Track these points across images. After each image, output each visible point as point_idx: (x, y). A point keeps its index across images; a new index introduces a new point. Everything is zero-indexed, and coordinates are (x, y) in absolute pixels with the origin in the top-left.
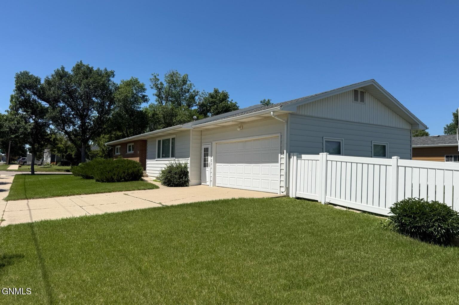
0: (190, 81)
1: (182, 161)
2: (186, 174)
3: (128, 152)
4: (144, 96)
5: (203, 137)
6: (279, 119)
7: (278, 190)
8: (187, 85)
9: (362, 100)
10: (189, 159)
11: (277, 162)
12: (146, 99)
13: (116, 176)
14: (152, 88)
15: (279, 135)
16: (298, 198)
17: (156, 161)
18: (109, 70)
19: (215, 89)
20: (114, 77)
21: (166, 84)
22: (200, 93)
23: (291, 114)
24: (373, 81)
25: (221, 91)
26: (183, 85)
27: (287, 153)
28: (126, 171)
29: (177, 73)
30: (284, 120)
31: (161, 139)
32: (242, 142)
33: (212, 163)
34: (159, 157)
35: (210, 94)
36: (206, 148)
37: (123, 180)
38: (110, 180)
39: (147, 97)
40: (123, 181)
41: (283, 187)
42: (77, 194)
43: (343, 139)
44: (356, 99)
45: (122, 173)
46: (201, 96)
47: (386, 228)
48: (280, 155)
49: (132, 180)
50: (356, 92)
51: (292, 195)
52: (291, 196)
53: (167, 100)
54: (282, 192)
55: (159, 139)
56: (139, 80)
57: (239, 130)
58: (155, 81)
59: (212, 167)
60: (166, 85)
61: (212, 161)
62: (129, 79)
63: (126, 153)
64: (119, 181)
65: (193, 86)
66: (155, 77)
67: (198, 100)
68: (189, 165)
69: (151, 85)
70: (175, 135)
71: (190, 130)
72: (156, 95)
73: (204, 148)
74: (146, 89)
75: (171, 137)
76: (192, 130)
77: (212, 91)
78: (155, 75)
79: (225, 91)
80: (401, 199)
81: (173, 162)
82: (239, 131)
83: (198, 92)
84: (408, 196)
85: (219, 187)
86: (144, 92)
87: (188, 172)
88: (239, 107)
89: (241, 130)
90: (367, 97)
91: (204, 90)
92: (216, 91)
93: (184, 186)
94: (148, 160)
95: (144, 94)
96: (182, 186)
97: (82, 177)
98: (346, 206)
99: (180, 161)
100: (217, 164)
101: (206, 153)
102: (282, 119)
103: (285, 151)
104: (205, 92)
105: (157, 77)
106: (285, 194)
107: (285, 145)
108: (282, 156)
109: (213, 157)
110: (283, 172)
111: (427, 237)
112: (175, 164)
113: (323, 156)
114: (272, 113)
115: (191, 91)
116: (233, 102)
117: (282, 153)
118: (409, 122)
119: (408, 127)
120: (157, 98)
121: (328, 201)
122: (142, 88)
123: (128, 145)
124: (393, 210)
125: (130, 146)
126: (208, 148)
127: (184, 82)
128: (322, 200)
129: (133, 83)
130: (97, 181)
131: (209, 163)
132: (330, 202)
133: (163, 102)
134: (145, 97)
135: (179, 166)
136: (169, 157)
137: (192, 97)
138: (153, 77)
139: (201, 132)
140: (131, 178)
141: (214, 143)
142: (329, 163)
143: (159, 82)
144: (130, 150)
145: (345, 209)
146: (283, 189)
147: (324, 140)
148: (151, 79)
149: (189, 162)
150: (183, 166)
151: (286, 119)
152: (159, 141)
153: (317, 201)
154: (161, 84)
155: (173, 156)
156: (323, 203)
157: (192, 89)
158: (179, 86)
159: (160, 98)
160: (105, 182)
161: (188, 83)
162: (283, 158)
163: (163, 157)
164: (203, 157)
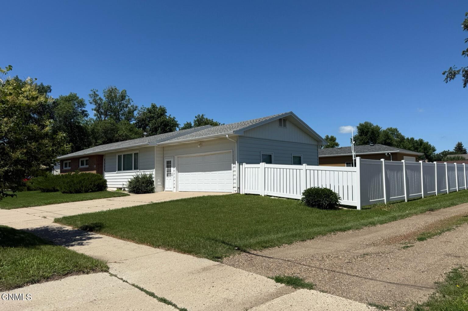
0: (129, 97)
1: (148, 172)
2: (152, 183)
3: (81, 167)
4: (83, 111)
5: (165, 152)
6: (231, 140)
7: (232, 190)
8: (125, 101)
9: (285, 126)
10: (154, 170)
11: (231, 170)
12: (86, 114)
13: (84, 187)
14: (91, 103)
15: (232, 151)
16: (246, 194)
17: (117, 173)
18: (45, 85)
19: (152, 104)
20: (50, 92)
21: (106, 99)
22: (139, 109)
23: (240, 136)
24: (291, 113)
25: (158, 106)
26: (122, 100)
27: (237, 163)
28: (93, 183)
29: (116, 89)
30: (235, 141)
31: (122, 154)
32: (202, 156)
33: (175, 173)
34: (119, 169)
35: (148, 109)
36: (169, 161)
37: (90, 190)
38: (78, 192)
39: (87, 112)
40: (91, 192)
41: (235, 187)
42: (66, 202)
43: (273, 153)
44: (281, 125)
45: (89, 185)
46: (140, 111)
47: (300, 204)
48: (232, 164)
49: (98, 191)
50: (280, 120)
51: (243, 192)
52: (241, 193)
53: (106, 115)
54: (235, 191)
55: (120, 154)
56: (77, 96)
57: (199, 146)
58: (95, 97)
59: (175, 176)
60: (104, 100)
61: (175, 171)
62: (68, 94)
63: (79, 167)
64: (86, 192)
65: (131, 101)
66: (95, 92)
67: (138, 114)
68: (154, 176)
69: (89, 101)
70: (139, 151)
71: (154, 147)
72: (95, 110)
73: (167, 161)
74: (86, 105)
75: (133, 153)
76: (156, 147)
77: (150, 106)
78: (94, 90)
79: (163, 106)
80: (308, 187)
81: (138, 173)
83: (136, 107)
84: (312, 186)
85: (181, 192)
86: (83, 107)
87: (153, 181)
88: (177, 121)
89: (200, 147)
90: (288, 124)
91: (143, 106)
92: (154, 106)
93: (150, 193)
94: (106, 173)
95: (83, 109)
96: (149, 193)
97: (40, 191)
98: (278, 196)
99: (146, 172)
100: (179, 174)
101: (169, 165)
102: (234, 140)
103: (236, 162)
104: (144, 107)
105: (96, 93)
106: (237, 192)
107: (236, 158)
108: (234, 165)
109: (175, 168)
110: (235, 177)
111: (320, 207)
112: (141, 176)
113: (263, 165)
114: (227, 136)
115: (129, 106)
116: (172, 117)
117: (234, 163)
118: (316, 140)
119: (316, 143)
120: (96, 112)
121: (266, 194)
122: (82, 104)
123: (80, 160)
124: (304, 194)
125: (82, 161)
126: (170, 161)
127: (123, 97)
128: (263, 193)
129: (72, 99)
130: (64, 193)
131: (171, 173)
132: (268, 195)
133: (103, 116)
134: (85, 113)
135: (144, 177)
136: (131, 169)
137: (131, 112)
138: (92, 93)
139: (164, 148)
140: (97, 189)
141: (176, 157)
142: (266, 169)
143: (98, 98)
144: (82, 164)
145: (277, 198)
146: (236, 189)
147: (261, 154)
148: (90, 95)
149: (154, 173)
150: (148, 176)
151: (236, 140)
152: (120, 157)
153: (259, 195)
154: (100, 99)
155: (136, 168)
156: (263, 195)
157: (130, 104)
158: (118, 101)
159: (99, 113)
160: (74, 193)
161: (127, 98)
162: (235, 167)
163: (124, 170)
164: (166, 169)
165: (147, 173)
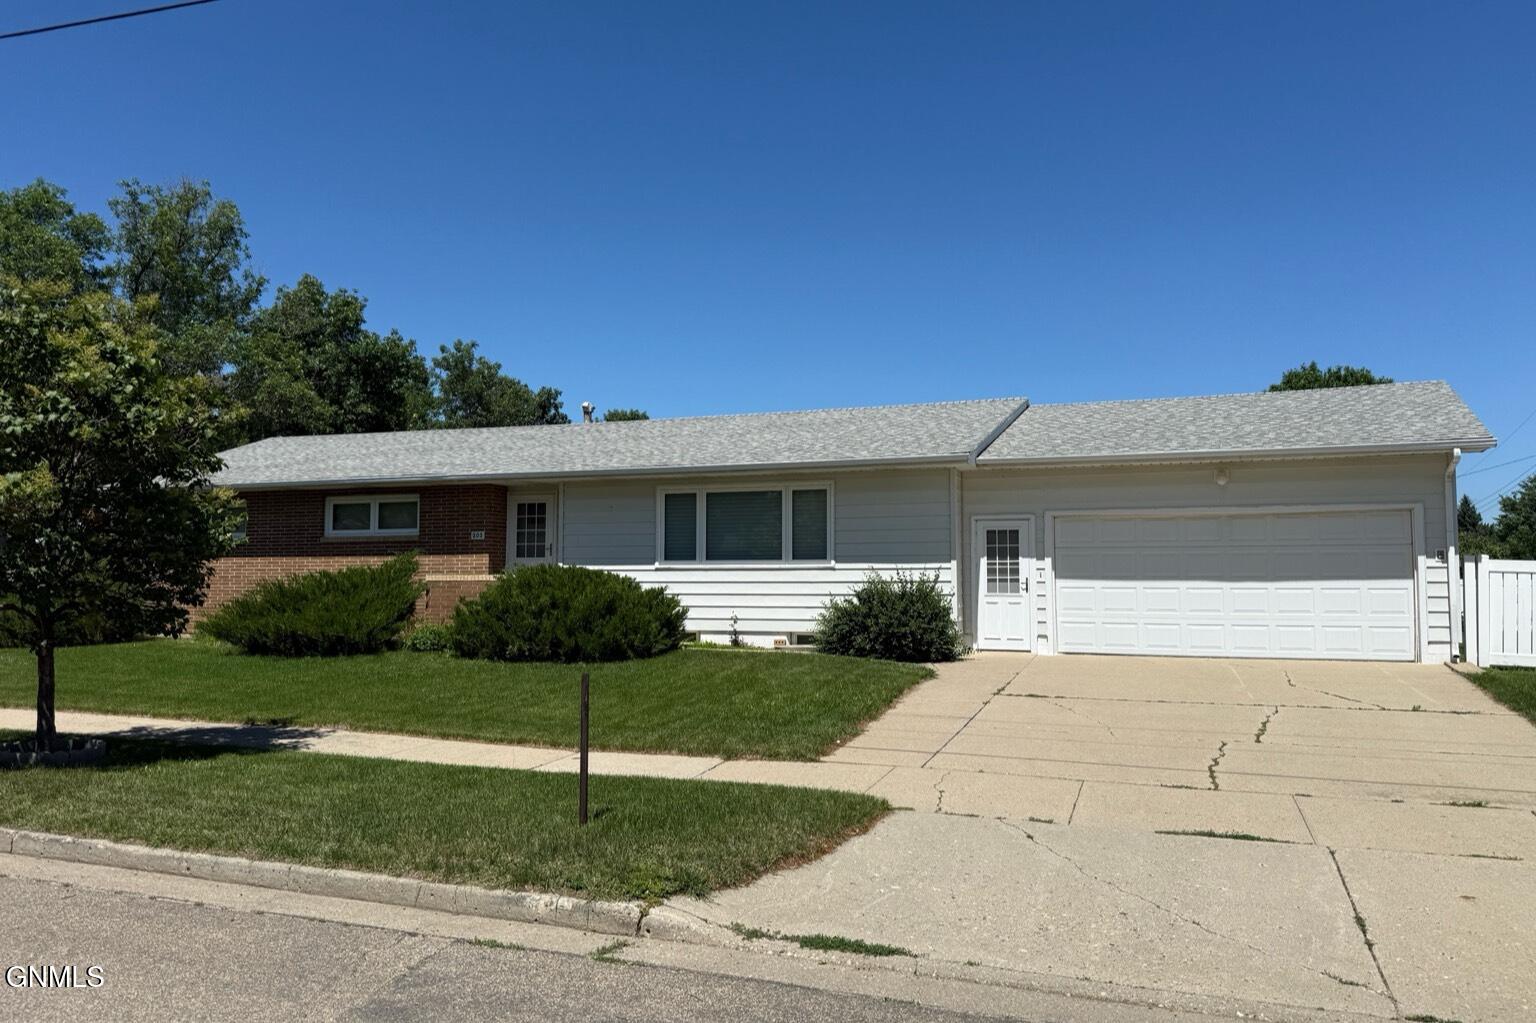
1: (915, 573)
4: (93, 274)
5: (970, 495)
7: (1403, 651)
10: (944, 565)
11: (1414, 577)
15: (1417, 506)
26: (220, 248)
31: (701, 491)
32: (1214, 517)
33: (1046, 578)
36: (1001, 532)
41: (1441, 643)
48: (1422, 561)
51: (1480, 660)
55: (678, 491)
58: (133, 215)
59: (1047, 590)
61: (1047, 571)
62: (22, 185)
65: (242, 256)
68: (945, 588)
70: (830, 482)
73: (991, 532)
75: (787, 487)
76: (957, 470)
82: (1220, 486)
85: (1085, 656)
86: (94, 255)
87: (946, 610)
101: (1003, 549)
103: (1451, 549)
105: (142, 199)
107: (1451, 536)
108: (1434, 562)
109: (1045, 559)
110: (1445, 606)
114: (1457, 451)
117: (1437, 555)
123: (330, 503)
126: (1014, 532)
131: (1022, 580)
136: (776, 556)
139: (962, 478)
148: (114, 202)
149: (947, 575)
150: (915, 588)
155: (809, 554)
162: (1443, 567)
163: (711, 556)
164: (984, 561)
165: (886, 576)
